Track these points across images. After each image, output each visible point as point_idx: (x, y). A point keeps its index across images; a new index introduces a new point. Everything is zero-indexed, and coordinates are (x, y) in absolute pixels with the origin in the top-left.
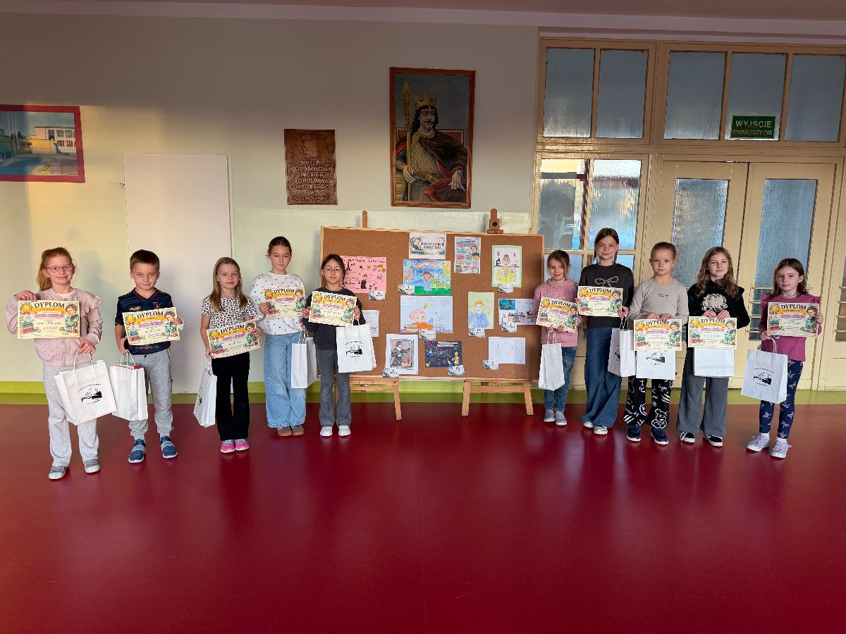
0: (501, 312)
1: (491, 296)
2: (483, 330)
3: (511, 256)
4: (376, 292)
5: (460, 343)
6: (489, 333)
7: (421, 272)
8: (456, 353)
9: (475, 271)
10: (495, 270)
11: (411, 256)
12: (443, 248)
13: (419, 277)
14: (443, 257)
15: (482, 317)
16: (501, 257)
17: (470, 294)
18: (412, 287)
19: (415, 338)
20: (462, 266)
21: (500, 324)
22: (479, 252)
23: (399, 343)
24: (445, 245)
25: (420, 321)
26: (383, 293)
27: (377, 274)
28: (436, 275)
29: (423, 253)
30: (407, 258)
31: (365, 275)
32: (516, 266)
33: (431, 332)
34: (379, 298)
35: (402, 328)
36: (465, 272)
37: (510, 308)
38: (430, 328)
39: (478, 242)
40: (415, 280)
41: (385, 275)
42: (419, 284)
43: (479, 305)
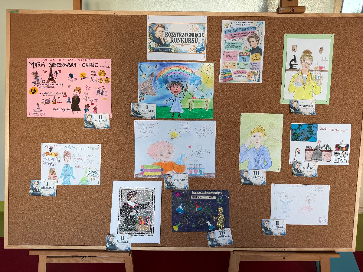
0: (294, 145)
1: (278, 119)
2: (263, 173)
3: (315, 53)
4: (96, 116)
5: (225, 193)
6: (272, 177)
7: (166, 82)
8: (220, 209)
9: (254, 80)
10: (288, 76)
11: (151, 56)
12: (202, 41)
13: (164, 90)
14: (202, 56)
15: (261, 152)
16: (299, 54)
17: (244, 117)
18: (153, 107)
19: (157, 186)
20: (233, 70)
21: (291, 163)
22: (262, 46)
23: (132, 194)
24: (205, 34)
25: (164, 159)
26: (107, 117)
27: (97, 86)
28: (190, 87)
29: (169, 51)
30: (144, 59)
31: (78, 89)
32: (321, 69)
33: (181, 176)
34: (100, 125)
35: (137, 171)
36: (237, 79)
37: (308, 139)
38: (180, 169)
39: (261, 28)
40: (158, 95)
41: (108, 87)
42: (163, 102)
43: (257, 134)
